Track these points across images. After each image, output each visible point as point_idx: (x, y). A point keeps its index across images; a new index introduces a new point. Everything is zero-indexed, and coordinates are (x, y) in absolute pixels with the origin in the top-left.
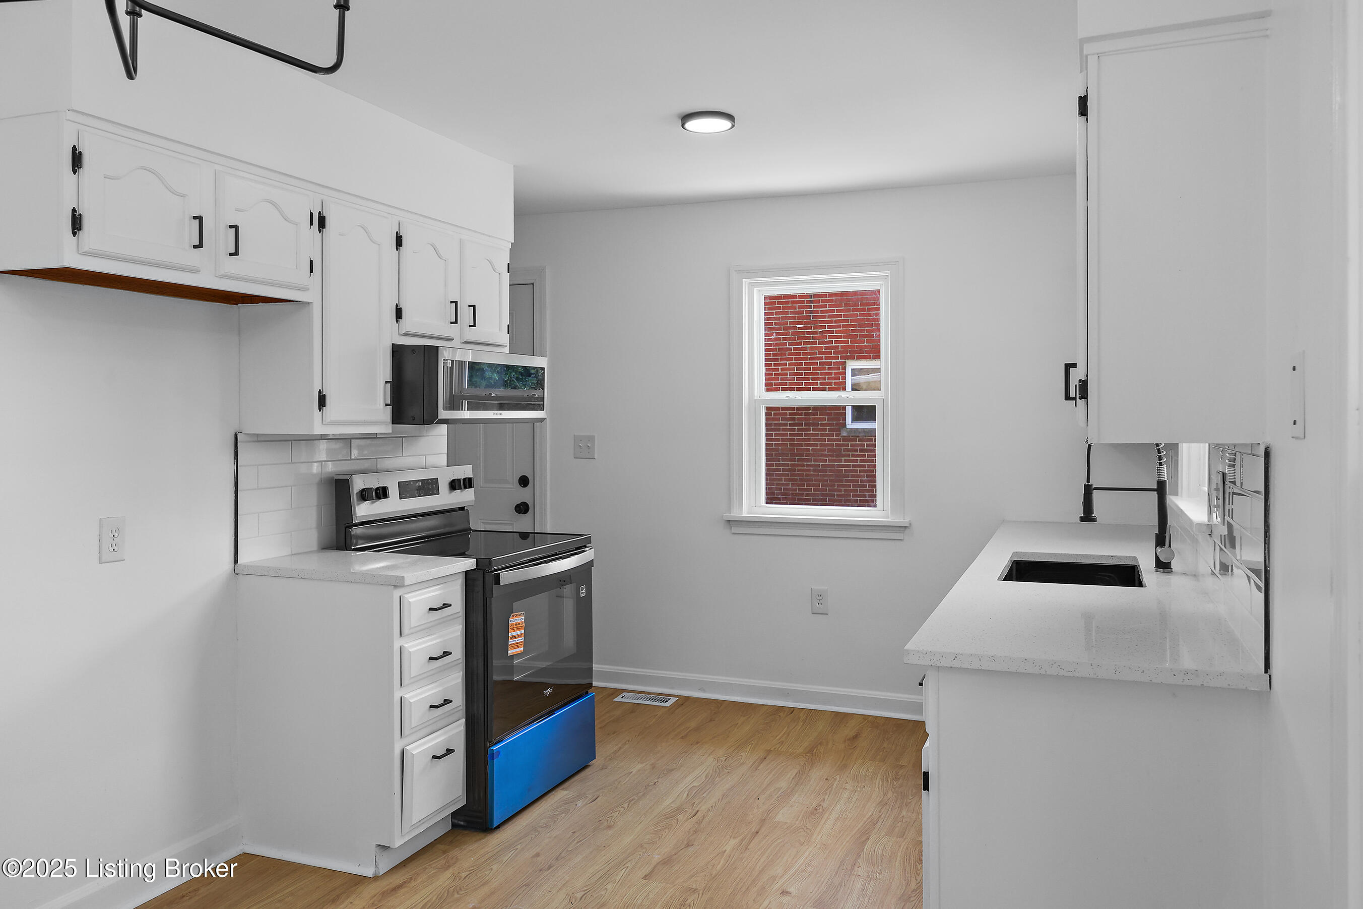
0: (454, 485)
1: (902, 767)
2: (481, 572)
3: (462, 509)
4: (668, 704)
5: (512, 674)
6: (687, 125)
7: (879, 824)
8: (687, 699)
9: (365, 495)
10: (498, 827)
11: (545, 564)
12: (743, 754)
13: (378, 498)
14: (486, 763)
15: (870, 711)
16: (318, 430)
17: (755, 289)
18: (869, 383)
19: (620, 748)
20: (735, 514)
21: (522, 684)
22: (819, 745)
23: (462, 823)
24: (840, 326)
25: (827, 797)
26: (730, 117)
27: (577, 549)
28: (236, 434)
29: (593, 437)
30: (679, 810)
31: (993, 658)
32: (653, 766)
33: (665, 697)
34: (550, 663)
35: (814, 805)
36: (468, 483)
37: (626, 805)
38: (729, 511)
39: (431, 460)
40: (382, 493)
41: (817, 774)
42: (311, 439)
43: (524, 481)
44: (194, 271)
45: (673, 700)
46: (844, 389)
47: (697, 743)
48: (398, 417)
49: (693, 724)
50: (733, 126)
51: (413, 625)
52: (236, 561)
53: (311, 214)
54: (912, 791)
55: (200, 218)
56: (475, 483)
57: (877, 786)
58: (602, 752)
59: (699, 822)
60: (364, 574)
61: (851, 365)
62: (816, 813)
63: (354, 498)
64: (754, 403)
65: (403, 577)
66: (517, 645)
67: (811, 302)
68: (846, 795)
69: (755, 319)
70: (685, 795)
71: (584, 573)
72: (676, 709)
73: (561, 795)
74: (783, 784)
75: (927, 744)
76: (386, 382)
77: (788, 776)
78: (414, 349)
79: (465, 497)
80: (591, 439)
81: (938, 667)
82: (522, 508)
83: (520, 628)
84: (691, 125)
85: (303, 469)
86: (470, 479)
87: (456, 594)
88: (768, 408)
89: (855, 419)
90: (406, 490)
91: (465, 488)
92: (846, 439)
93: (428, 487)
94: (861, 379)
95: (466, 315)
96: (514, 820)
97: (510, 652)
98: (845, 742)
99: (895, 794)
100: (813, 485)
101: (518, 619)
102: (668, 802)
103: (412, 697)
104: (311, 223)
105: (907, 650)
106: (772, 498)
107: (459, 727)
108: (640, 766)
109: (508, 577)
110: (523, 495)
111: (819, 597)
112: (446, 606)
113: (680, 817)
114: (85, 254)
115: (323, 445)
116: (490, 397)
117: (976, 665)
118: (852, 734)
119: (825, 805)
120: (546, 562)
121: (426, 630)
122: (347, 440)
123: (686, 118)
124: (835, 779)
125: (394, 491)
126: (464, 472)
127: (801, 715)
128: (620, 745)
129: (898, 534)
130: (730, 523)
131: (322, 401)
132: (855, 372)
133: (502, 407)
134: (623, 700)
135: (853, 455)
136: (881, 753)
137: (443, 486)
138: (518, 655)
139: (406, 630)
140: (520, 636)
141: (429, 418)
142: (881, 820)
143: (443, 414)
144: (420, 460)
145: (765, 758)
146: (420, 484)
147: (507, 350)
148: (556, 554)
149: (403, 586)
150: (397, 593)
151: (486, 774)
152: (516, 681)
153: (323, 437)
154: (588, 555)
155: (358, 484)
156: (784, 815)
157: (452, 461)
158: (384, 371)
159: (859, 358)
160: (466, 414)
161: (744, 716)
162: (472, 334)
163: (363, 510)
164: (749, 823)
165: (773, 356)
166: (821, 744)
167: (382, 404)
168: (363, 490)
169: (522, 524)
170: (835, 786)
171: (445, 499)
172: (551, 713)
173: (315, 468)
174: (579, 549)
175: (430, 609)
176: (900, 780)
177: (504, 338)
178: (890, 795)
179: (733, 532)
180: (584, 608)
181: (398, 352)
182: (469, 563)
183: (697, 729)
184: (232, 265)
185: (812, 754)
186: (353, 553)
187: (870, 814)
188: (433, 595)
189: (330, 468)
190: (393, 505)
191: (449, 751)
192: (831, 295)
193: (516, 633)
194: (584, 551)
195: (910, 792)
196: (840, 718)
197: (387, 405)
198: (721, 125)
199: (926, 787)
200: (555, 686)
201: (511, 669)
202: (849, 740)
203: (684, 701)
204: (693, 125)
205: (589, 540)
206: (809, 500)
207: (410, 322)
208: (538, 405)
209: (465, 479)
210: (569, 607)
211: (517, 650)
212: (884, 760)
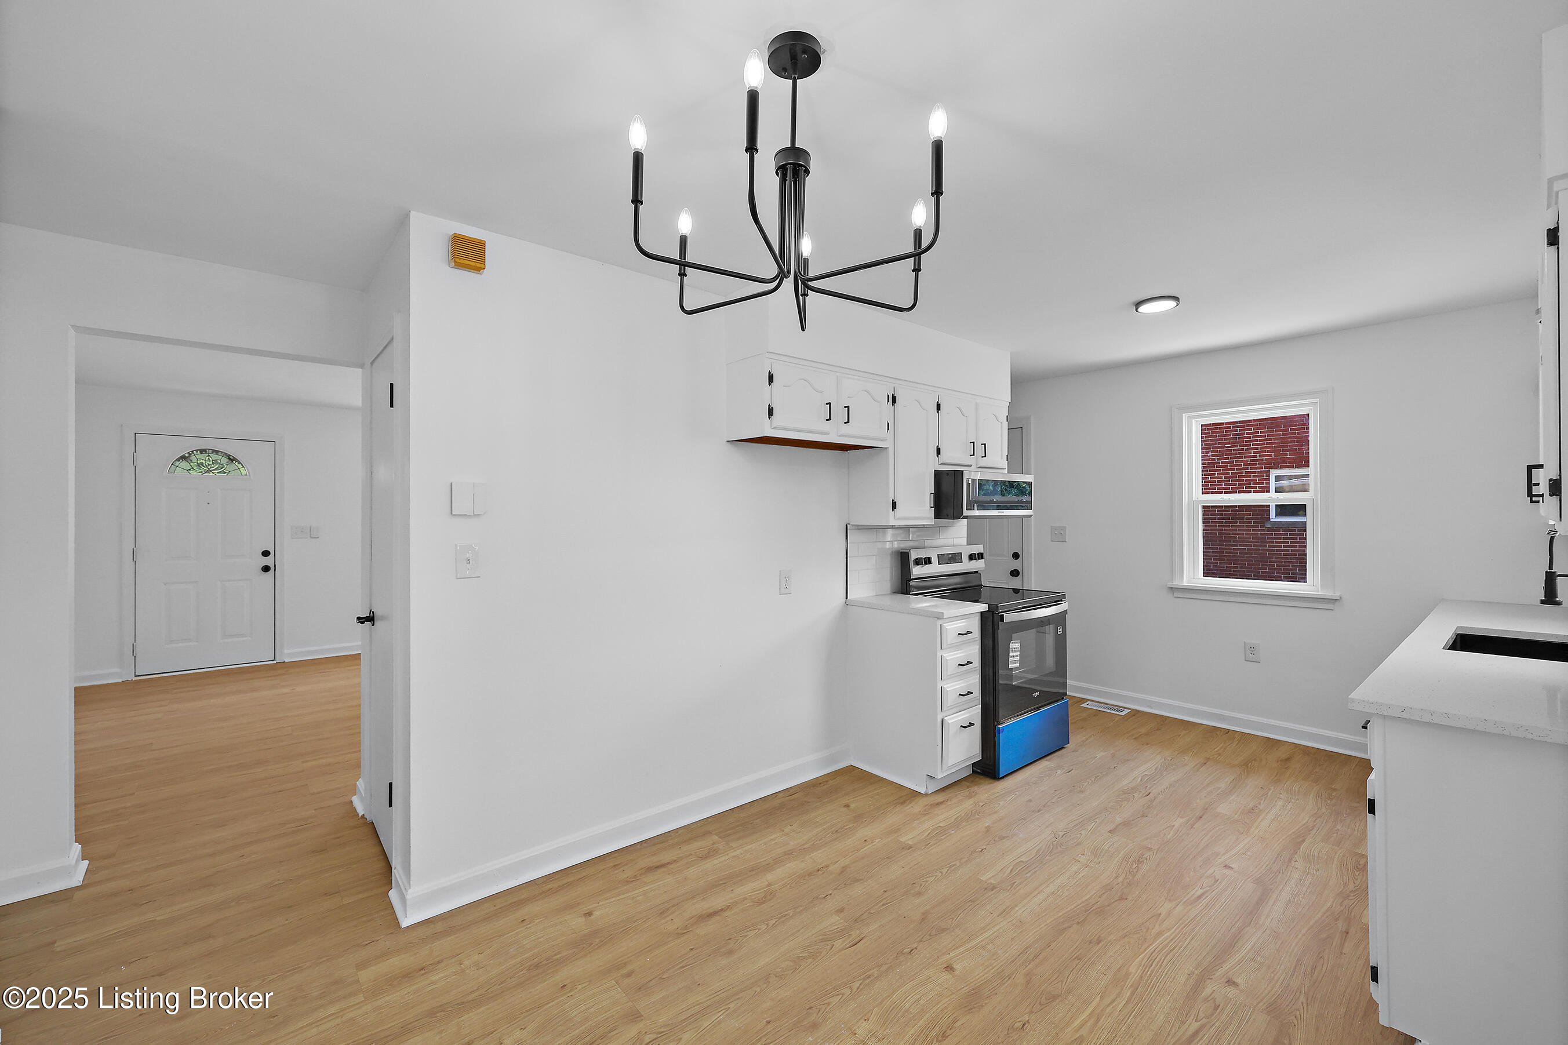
0: (972, 557)
1: (1335, 790)
2: (992, 613)
3: (977, 572)
4: (1123, 714)
5: (1012, 681)
6: (1139, 310)
7: (1314, 832)
8: (1138, 711)
9: (918, 562)
10: (1003, 778)
11: (1033, 611)
12: (1186, 758)
13: (926, 564)
14: (995, 736)
15: (1301, 742)
16: (892, 523)
17: (1194, 420)
18: (1291, 486)
19: (1087, 739)
20: (1176, 583)
21: (1016, 687)
22: (1253, 761)
23: (979, 771)
24: (1264, 444)
25: (1262, 802)
26: (1176, 298)
27: (1055, 602)
28: (846, 525)
29: (1065, 527)
30: (1134, 789)
31: (1447, 715)
32: (1113, 756)
33: (1121, 709)
34: (1036, 676)
35: (1251, 806)
36: (981, 556)
37: (1093, 779)
38: (1172, 580)
39: (957, 541)
40: (928, 561)
41: (1253, 783)
42: (885, 528)
43: (1016, 556)
44: (827, 434)
45: (1126, 711)
46: (1268, 491)
47: (1147, 744)
48: (938, 515)
49: (1143, 730)
50: (1177, 305)
51: (948, 643)
52: (847, 598)
53: (888, 396)
54: (1346, 811)
55: (830, 404)
56: (985, 556)
57: (1311, 801)
58: (1074, 739)
59: (1152, 801)
60: (919, 609)
61: (1274, 473)
62: (1252, 812)
63: (912, 563)
64: (1192, 504)
65: (943, 613)
66: (1015, 662)
67: (1238, 427)
68: (1280, 803)
69: (1194, 442)
70: (1139, 780)
71: (1060, 619)
72: (1129, 718)
73: (1044, 764)
74: (1222, 785)
75: (1372, 776)
76: (931, 494)
77: (1226, 780)
78: (948, 472)
79: (978, 565)
80: (1064, 528)
81: (1385, 716)
82: (1015, 573)
83: (1017, 651)
84: (1143, 309)
85: (879, 545)
86: (982, 554)
87: (975, 626)
88: (1204, 507)
89: (1277, 515)
90: (943, 559)
91: (979, 559)
92: (1269, 529)
93: (955, 558)
94: (1284, 483)
95: (980, 450)
96: (1013, 775)
97: (1011, 666)
98: (1278, 762)
99: (1329, 811)
100: (1240, 564)
101: (1015, 645)
102: (1124, 783)
103: (949, 687)
104: (888, 402)
105: (1350, 698)
106: (1207, 574)
107: (978, 709)
108: (1102, 754)
109: (1009, 617)
110: (1016, 565)
111: (1253, 648)
112: (969, 633)
113: (1136, 795)
114: (774, 428)
115: (890, 531)
116: (992, 502)
117: (1427, 718)
118: (1284, 756)
119: (1261, 807)
120: (1034, 609)
121: (956, 647)
122: (907, 528)
123: (1138, 304)
124: (1270, 790)
125: (935, 560)
126: (978, 549)
127: (1236, 736)
128: (1087, 737)
129: (1330, 605)
130: (1172, 589)
131: (894, 506)
132: (1278, 478)
133: (999, 508)
134: (1088, 706)
135: (1277, 542)
136: (1314, 776)
137: (965, 558)
138: (1016, 669)
139: (944, 646)
140: (1017, 656)
141: (958, 515)
142: (1316, 829)
143: (966, 513)
144: (950, 542)
145: (1205, 764)
146: (950, 556)
147: (1006, 471)
148: (1041, 605)
149: (943, 619)
150: (939, 623)
151: (995, 742)
152: (1015, 686)
153: (893, 527)
154: (1063, 607)
155: (914, 555)
156: (1223, 808)
157: (970, 543)
158: (929, 487)
159: (1281, 468)
160: (977, 513)
161: (1186, 730)
162: (984, 462)
163: (917, 571)
164: (1194, 809)
165: (1208, 467)
166: (1255, 760)
167: (929, 507)
168: (917, 559)
169: (1015, 583)
170: (1269, 794)
171: (966, 566)
172: (1038, 708)
173: (888, 545)
174: (1057, 602)
175: (959, 634)
176: (1334, 800)
177: (1004, 464)
178: (1324, 810)
179: (1175, 595)
180: (1061, 642)
181: (937, 474)
182: (984, 607)
183: (1147, 734)
184: (846, 429)
185: (1248, 767)
186: (911, 597)
187: (1304, 822)
188: (961, 625)
189: (896, 545)
190: (934, 568)
191: (971, 724)
192: (1254, 420)
193: (1015, 654)
194: (1060, 604)
195: (1345, 811)
196: (1272, 744)
197: (931, 507)
198: (1166, 305)
199: (1372, 810)
200: (1041, 692)
201: (1011, 677)
202: (1281, 761)
203: (1135, 713)
204: (1144, 309)
205: (1064, 596)
206: (1237, 575)
207: (945, 457)
208: (1027, 506)
209: (978, 554)
210: (1050, 640)
211: (1015, 665)
212: (1317, 782)
